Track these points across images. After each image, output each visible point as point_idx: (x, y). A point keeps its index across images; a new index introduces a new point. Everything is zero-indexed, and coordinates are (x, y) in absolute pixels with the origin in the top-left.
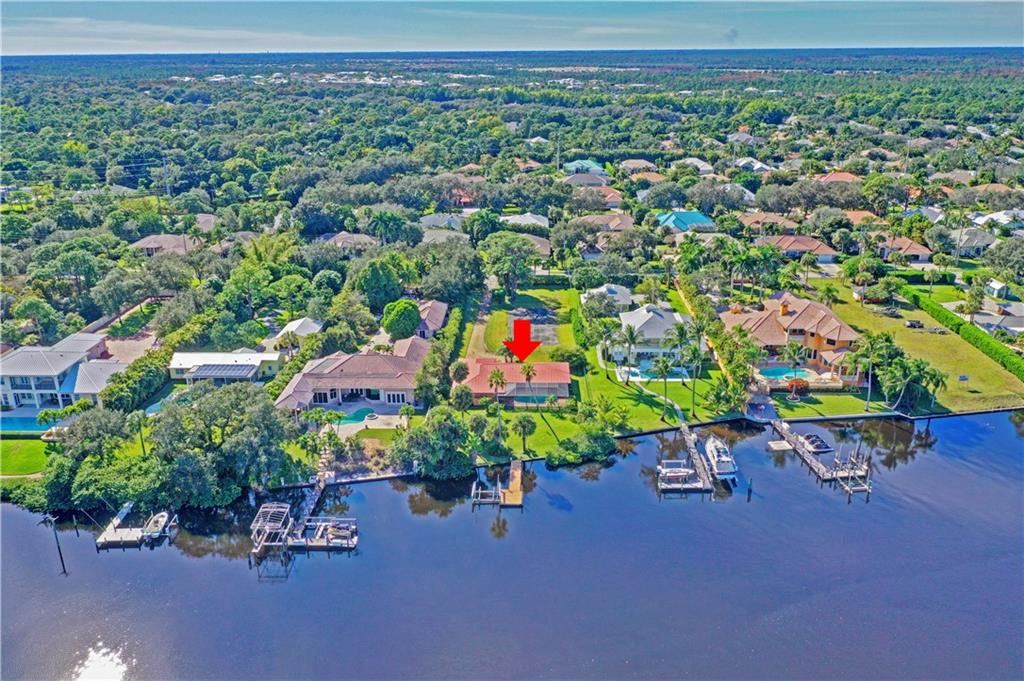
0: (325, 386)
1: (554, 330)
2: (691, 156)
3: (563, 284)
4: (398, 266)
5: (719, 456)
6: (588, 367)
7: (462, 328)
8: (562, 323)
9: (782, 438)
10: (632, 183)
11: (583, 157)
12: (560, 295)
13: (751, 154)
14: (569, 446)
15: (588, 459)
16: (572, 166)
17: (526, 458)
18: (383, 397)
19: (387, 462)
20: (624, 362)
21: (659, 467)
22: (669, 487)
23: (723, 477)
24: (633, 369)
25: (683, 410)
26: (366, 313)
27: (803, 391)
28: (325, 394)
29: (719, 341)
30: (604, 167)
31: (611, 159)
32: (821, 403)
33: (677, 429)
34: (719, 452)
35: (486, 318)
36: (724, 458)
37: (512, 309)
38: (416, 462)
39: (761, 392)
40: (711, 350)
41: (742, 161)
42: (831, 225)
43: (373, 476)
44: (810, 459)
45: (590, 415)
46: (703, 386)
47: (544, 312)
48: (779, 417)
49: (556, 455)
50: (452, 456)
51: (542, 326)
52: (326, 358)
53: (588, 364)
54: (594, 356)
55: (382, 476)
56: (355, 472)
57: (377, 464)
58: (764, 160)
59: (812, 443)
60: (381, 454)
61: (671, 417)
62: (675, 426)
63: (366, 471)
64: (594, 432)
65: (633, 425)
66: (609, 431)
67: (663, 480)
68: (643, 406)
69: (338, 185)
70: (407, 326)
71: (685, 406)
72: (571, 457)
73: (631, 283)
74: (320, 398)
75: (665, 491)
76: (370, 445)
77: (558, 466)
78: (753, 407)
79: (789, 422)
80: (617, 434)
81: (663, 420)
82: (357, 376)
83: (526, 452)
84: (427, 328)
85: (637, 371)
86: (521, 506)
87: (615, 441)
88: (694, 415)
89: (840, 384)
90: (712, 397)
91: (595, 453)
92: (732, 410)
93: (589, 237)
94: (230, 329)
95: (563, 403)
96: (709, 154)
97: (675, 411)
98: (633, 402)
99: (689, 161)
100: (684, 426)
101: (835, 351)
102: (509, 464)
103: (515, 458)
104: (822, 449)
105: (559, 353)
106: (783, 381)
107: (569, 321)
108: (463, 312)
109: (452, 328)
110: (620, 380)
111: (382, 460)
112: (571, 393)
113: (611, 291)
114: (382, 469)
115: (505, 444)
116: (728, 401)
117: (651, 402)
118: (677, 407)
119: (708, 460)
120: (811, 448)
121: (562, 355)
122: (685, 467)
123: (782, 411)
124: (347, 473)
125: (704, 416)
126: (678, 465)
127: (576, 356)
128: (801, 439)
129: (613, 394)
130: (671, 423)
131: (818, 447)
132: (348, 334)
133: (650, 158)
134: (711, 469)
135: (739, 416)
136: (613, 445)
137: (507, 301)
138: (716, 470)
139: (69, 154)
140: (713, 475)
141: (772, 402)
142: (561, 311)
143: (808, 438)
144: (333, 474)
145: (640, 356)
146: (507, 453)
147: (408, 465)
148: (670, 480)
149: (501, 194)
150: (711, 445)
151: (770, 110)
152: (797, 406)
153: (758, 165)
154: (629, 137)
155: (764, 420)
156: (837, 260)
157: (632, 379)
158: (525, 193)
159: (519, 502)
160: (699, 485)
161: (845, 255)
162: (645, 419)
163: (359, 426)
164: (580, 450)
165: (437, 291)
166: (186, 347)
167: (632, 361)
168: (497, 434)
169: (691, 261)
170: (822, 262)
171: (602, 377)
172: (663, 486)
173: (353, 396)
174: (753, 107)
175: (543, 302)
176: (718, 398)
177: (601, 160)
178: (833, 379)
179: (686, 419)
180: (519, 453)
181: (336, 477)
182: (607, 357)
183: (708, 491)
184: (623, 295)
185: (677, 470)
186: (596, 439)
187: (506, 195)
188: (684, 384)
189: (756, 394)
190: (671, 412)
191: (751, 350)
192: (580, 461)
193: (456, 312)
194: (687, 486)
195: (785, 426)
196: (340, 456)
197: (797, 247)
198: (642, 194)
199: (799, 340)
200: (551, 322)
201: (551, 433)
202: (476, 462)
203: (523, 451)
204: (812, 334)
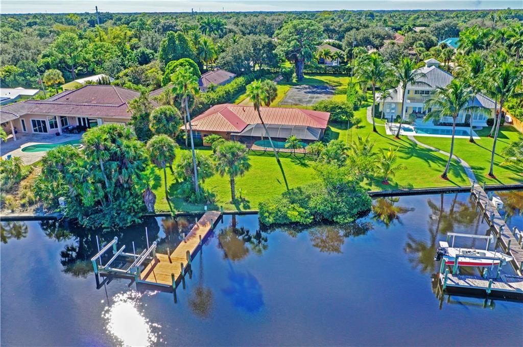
1: (329, 98)
14: (295, 197)
15: (324, 220)
17: (233, 209)
21: (444, 244)
22: (462, 283)
25: (472, 168)
33: (468, 190)
38: (62, 199)
55: (16, 215)
57: (23, 197)
61: (457, 175)
62: (463, 186)
64: (338, 183)
65: (400, 180)
68: (416, 160)
71: (476, 164)
72: (293, 215)
76: (38, 174)
77: (273, 226)
80: (375, 189)
81: (444, 176)
83: (235, 202)
87: (371, 199)
88: (491, 174)
91: (336, 212)
97: (463, 169)
98: (403, 155)
100: (478, 187)
102: (201, 215)
103: (216, 209)
107: (345, 93)
110: (389, 134)
111: (30, 194)
115: (207, 185)
117: (426, 156)
118: (464, 164)
121: (325, 107)
125: (506, 178)
130: (454, 181)
136: (366, 203)
146: (207, 200)
162: (417, 176)
164: (311, 204)
168: (192, 170)
171: (367, 130)
172: (450, 280)
179: (478, 179)
185: (476, 252)
186: (341, 192)
188: (472, 141)
190: (457, 168)
192: (309, 221)
194: (498, 286)
201: (282, 179)
202: (153, 207)
203: (231, 200)
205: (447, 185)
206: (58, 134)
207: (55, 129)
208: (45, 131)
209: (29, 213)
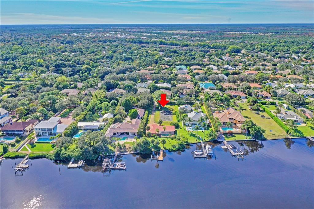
0: (116, 131)
1: (171, 117)
2: (211, 65)
3: (174, 104)
4: (132, 100)
5: (208, 149)
6: (179, 127)
7: (148, 116)
8: (173, 115)
9: (225, 145)
10: (194, 73)
11: (181, 65)
12: (173, 107)
13: (228, 64)
14: (174, 146)
15: (178, 150)
16: (178, 67)
17: (164, 149)
18: (130, 134)
19: (131, 150)
20: (188, 126)
21: (195, 152)
23: (209, 154)
24: (190, 127)
26: (124, 112)
27: (231, 134)
28: (116, 133)
29: (212, 121)
30: (187, 67)
31: (189, 65)
32: (235, 137)
33: (200, 143)
34: (208, 148)
35: (154, 113)
36: (210, 150)
37: (161, 111)
38: (138, 150)
39: (221, 134)
40: (210, 123)
41: (225, 66)
42: (246, 88)
43: (128, 153)
44: (231, 150)
45: (179, 139)
46: (207, 132)
47: (169, 112)
48: (225, 140)
49: (171, 148)
50: (146, 149)
51: (168, 116)
52: (115, 124)
53: (179, 126)
54: (181, 124)
55: (130, 153)
56: (124, 152)
57: (129, 150)
58: (232, 66)
59: (232, 146)
60: (130, 148)
62: (200, 142)
63: (127, 152)
64: (180, 143)
65: (190, 141)
66: (184, 143)
67: (195, 155)
68: (192, 137)
69: (114, 75)
70: (135, 116)
71: (202, 137)
72: (174, 149)
73: (191, 104)
74: (115, 134)
76: (127, 146)
77: (171, 151)
78: (219, 137)
79: (227, 141)
80: (185, 144)
82: (123, 129)
83: (164, 148)
84: (139, 116)
86: (162, 160)
87: (185, 145)
88: (204, 139)
89: (241, 132)
90: (209, 135)
91: (180, 148)
92: (213, 138)
93: (181, 91)
94: (91, 116)
95: (173, 136)
96: (216, 64)
97: (200, 138)
98: (190, 136)
99: (210, 66)
100: (202, 142)
101: (240, 124)
102: (160, 151)
103: (161, 149)
105: (172, 123)
106: (227, 131)
107: (175, 114)
108: (149, 112)
109: (146, 116)
110: (187, 130)
111: (130, 149)
112: (175, 133)
113: (186, 107)
115: (159, 146)
116: (212, 136)
117: (194, 136)
118: (200, 137)
119: (206, 150)
120: (231, 148)
121: (173, 124)
122: (201, 152)
123: (226, 139)
124: (122, 152)
125: (207, 140)
126: (199, 151)
127: (176, 124)
128: (229, 145)
129: (185, 134)
130: (198, 141)
131: (233, 147)
132: (120, 118)
133: (200, 65)
134: (207, 152)
135: (215, 140)
136: (184, 146)
137: (159, 108)
138: (208, 153)
139: (39, 63)
140: (207, 154)
141: (224, 136)
142: (173, 112)
143: (231, 145)
144: (119, 152)
145: (192, 124)
146: (159, 148)
147: (136, 150)
148: (197, 155)
149: (158, 77)
151: (236, 49)
152: (230, 137)
153: (230, 67)
154: (195, 57)
155: (221, 141)
156: (246, 98)
157: (190, 130)
158: (165, 77)
159: (162, 159)
160: (204, 156)
161: (249, 96)
162: (192, 140)
163: (124, 141)
164: (176, 147)
165: (142, 106)
166: (81, 121)
167: (190, 125)
168: (157, 143)
169: (207, 99)
170: (242, 98)
171: (183, 129)
172: (195, 156)
173: (122, 134)
174: (231, 48)
175: (169, 109)
176: (210, 135)
177: (186, 65)
178: (239, 131)
179: (202, 140)
180: (162, 148)
181: (120, 153)
182: (184, 124)
183: (206, 157)
184: (189, 107)
185: (199, 152)
186: (180, 145)
187: (159, 78)
188: (202, 131)
189: (219, 134)
190: (199, 138)
191: (219, 123)
192: (176, 150)
193: (147, 112)
194: (201, 156)
195: (226, 142)
196: (120, 148)
197: (236, 94)
198: (197, 77)
199: (232, 121)
200: (171, 114)
201: (170, 143)
202: (152, 150)
204: (235, 119)
205: (197, 142)
209: (132, 152)
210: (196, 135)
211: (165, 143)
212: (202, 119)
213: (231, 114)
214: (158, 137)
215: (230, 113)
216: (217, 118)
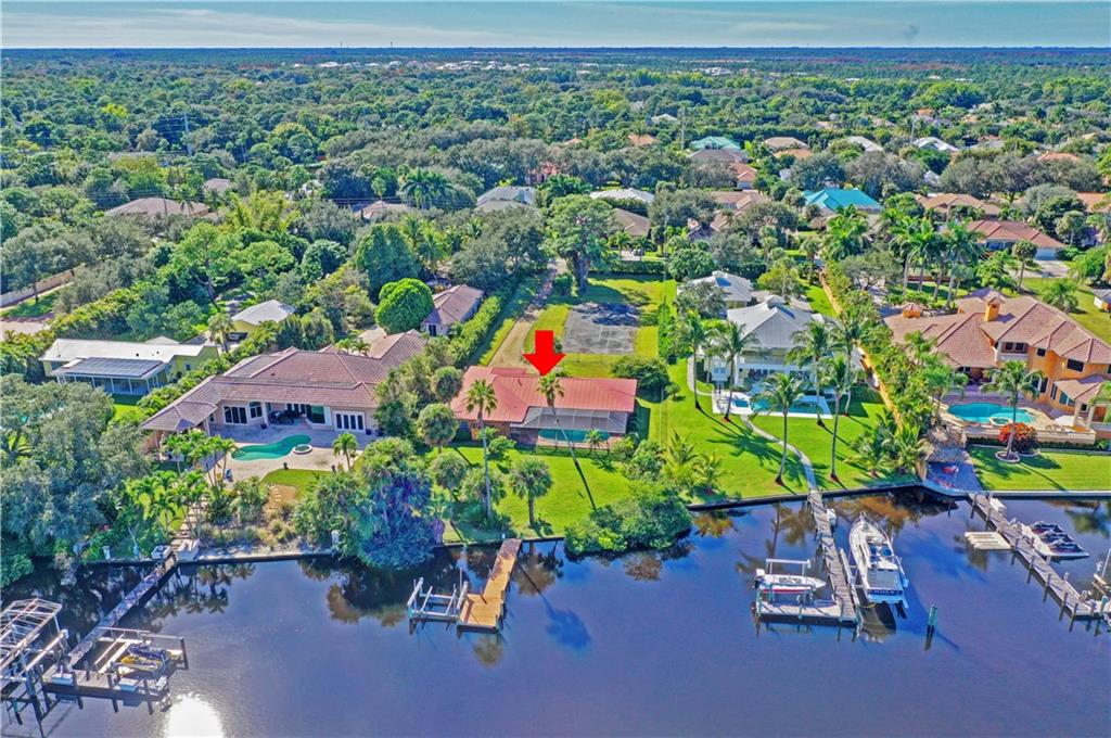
2: (855, 135)
3: (658, 274)
4: (417, 236)
5: (873, 558)
6: (669, 390)
7: (496, 325)
8: (645, 324)
9: (991, 526)
10: (774, 160)
11: (716, 134)
12: (651, 288)
13: (935, 133)
14: (607, 519)
15: (638, 545)
16: (701, 143)
17: (533, 535)
18: (329, 419)
19: (293, 529)
20: (727, 383)
21: (760, 572)
22: (776, 611)
23: (879, 599)
24: (740, 396)
25: (815, 466)
27: (1025, 445)
29: (882, 358)
30: (742, 146)
32: (1057, 467)
33: (803, 498)
34: (873, 551)
35: (536, 313)
36: (884, 564)
37: (577, 304)
38: (335, 533)
39: (951, 443)
40: (869, 373)
41: (922, 141)
43: (263, 552)
44: (1045, 571)
45: (652, 468)
46: (850, 427)
47: (623, 309)
48: (983, 486)
49: (581, 534)
50: (399, 526)
55: (278, 553)
56: (235, 543)
57: (277, 530)
59: (1048, 539)
60: (286, 513)
61: (794, 476)
62: (799, 492)
63: (256, 541)
64: (652, 498)
65: (727, 487)
66: (683, 495)
67: (764, 596)
68: (747, 456)
71: (819, 461)
75: (769, 619)
76: (277, 496)
78: (937, 467)
79: (1001, 497)
80: (697, 502)
81: (779, 481)
83: (534, 526)
84: (439, 321)
85: (747, 398)
86: (494, 630)
87: (688, 514)
88: (833, 476)
89: (1090, 437)
90: (866, 448)
91: (652, 535)
92: (900, 471)
94: (153, 310)
96: (879, 133)
97: (802, 468)
98: (732, 449)
99: (852, 140)
100: (815, 495)
101: (1082, 381)
102: (498, 545)
103: (514, 536)
104: (1066, 553)
105: (625, 365)
106: (990, 426)
107: (656, 322)
108: (504, 303)
109: (476, 323)
110: (716, 410)
111: (285, 526)
113: (722, 283)
114: (281, 541)
115: (499, 509)
116: (894, 455)
117: (760, 449)
118: (805, 460)
119: (852, 562)
120: (1046, 550)
121: (629, 368)
122: (809, 574)
123: (988, 477)
124: (223, 545)
125: (851, 479)
126: (797, 570)
127: (651, 371)
128: (1027, 530)
129: (701, 436)
130: (793, 487)
131: (1058, 548)
134: (859, 581)
135: (912, 482)
136: (686, 522)
137: (573, 293)
138: (867, 586)
140: (860, 592)
141: (971, 461)
143: (1039, 529)
144: (193, 544)
146: (501, 526)
147: (325, 538)
148: (779, 598)
150: (859, 536)
152: (1017, 471)
153: (943, 147)
155: (957, 491)
156: (1063, 256)
157: (735, 410)
159: (492, 622)
160: (833, 611)
161: (1075, 249)
162: (746, 479)
163: (276, 463)
164: (624, 528)
165: (470, 273)
168: (483, 490)
169: (845, 242)
171: (687, 404)
172: (765, 608)
175: (625, 296)
176: (877, 448)
177: (739, 138)
178: (1076, 427)
179: (819, 481)
180: (521, 526)
181: (201, 550)
182: (702, 375)
183: (851, 625)
185: (792, 578)
186: (657, 508)
188: (820, 423)
189: (944, 445)
190: (795, 468)
191: (937, 371)
192: (623, 547)
193: (491, 304)
194: (810, 611)
195: (996, 504)
196: (219, 514)
197: (1003, 236)
198: (786, 173)
199: (1019, 359)
200: (629, 323)
201: (584, 492)
202: (441, 538)
203: (529, 523)
204: (1041, 352)
205: (781, 492)
206: (264, 427)
207: (256, 418)
208: (244, 421)
209: (293, 550)
210: (778, 446)
211: (540, 492)
212: (820, 337)
213: (1010, 316)
214: (511, 443)
215: (1003, 311)
216: (920, 341)
